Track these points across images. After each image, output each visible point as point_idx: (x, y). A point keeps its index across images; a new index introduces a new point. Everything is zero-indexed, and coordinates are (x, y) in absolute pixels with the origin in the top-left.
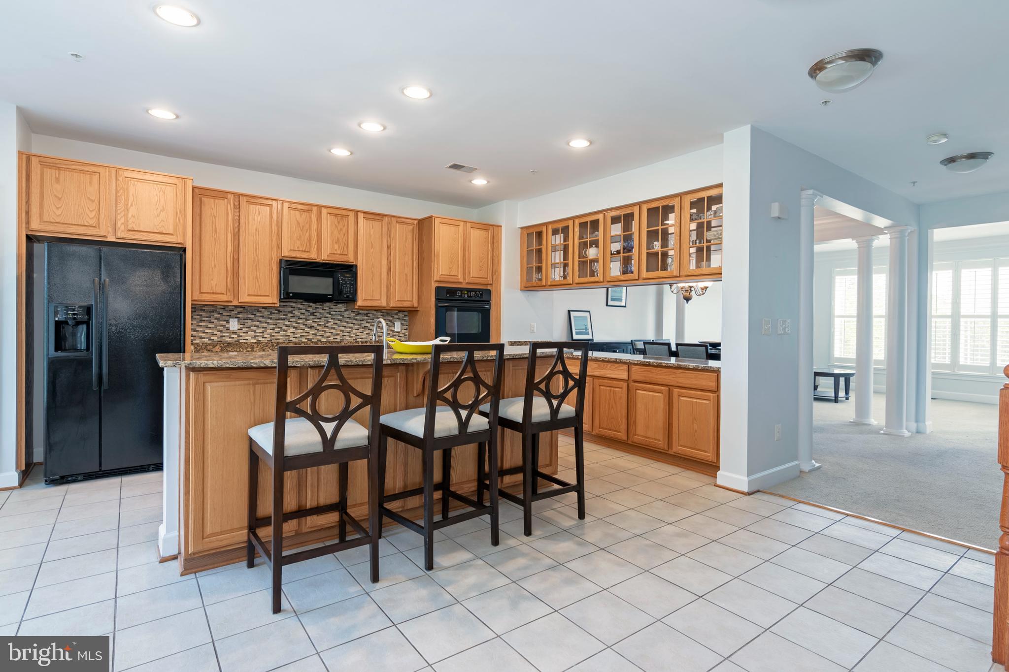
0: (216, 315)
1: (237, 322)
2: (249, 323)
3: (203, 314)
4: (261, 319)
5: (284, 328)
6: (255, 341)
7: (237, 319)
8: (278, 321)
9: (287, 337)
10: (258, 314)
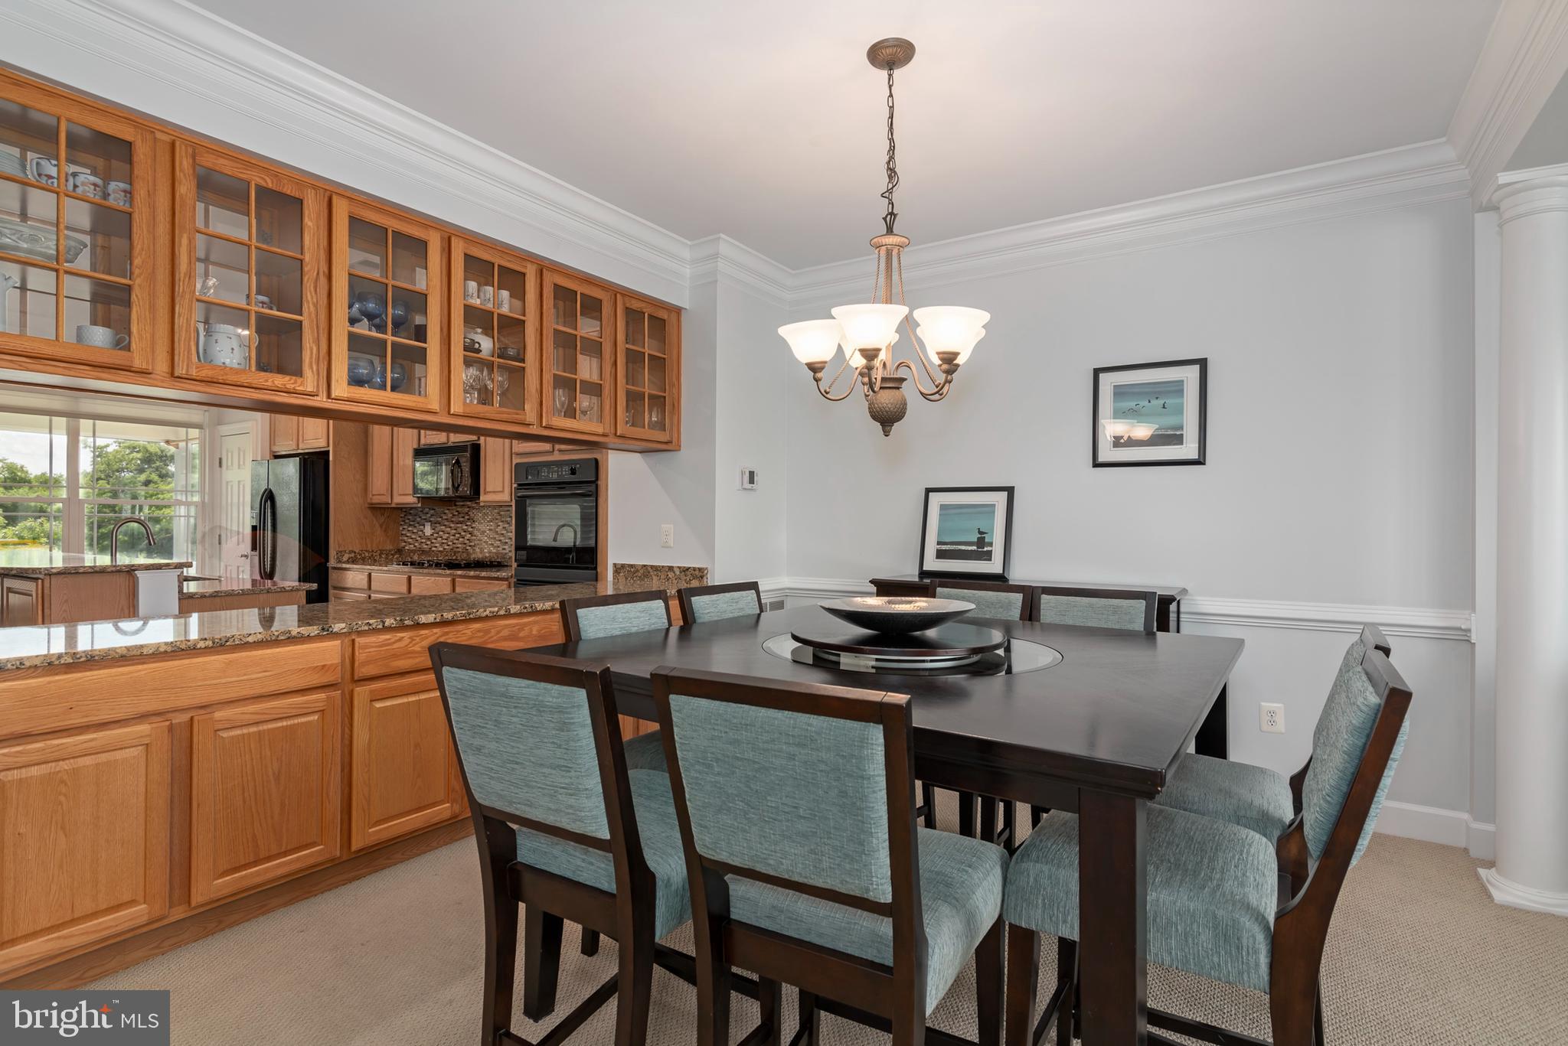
0: (419, 519)
1: (429, 527)
2: (439, 528)
3: (410, 517)
4: (446, 523)
5: (463, 533)
6: (441, 549)
7: (429, 524)
8: (458, 525)
9: (464, 546)
10: (445, 517)
